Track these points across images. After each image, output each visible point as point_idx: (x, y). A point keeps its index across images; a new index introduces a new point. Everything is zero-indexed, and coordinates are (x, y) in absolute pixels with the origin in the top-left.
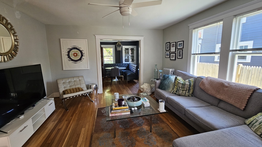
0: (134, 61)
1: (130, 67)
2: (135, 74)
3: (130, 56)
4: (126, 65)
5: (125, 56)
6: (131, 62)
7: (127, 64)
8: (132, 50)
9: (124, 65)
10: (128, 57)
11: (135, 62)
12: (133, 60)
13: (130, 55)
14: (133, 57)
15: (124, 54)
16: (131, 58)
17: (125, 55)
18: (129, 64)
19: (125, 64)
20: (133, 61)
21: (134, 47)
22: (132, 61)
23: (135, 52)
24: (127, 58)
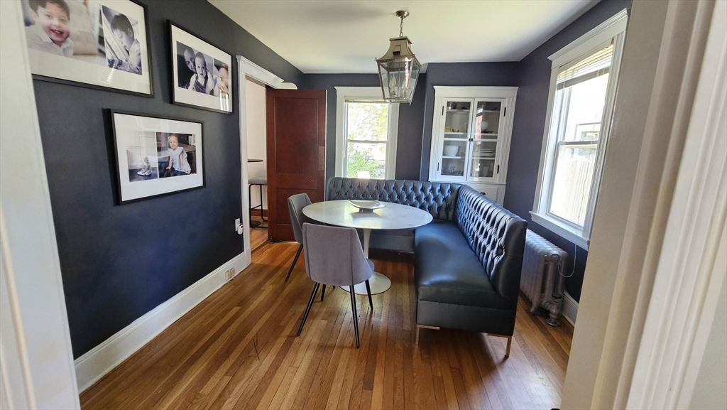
0: (490, 174)
1: (466, 211)
2: (494, 286)
3: (469, 146)
4: (441, 190)
5: (447, 143)
6: (476, 179)
7: (451, 190)
8: (491, 108)
9: (433, 190)
10: (461, 152)
11: (499, 178)
12: (487, 169)
13: (471, 140)
14: (489, 148)
15: (443, 132)
16: (478, 154)
17: (446, 136)
18: (462, 187)
19: (438, 188)
20: (486, 173)
21: (506, 95)
22: (481, 174)
23: (505, 124)
24: (453, 153)
